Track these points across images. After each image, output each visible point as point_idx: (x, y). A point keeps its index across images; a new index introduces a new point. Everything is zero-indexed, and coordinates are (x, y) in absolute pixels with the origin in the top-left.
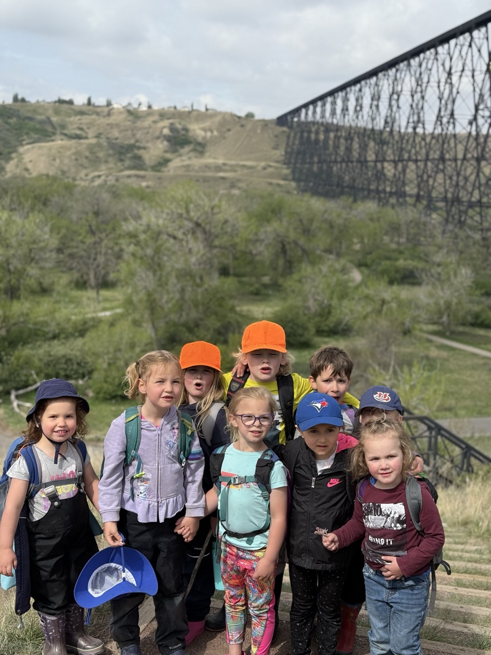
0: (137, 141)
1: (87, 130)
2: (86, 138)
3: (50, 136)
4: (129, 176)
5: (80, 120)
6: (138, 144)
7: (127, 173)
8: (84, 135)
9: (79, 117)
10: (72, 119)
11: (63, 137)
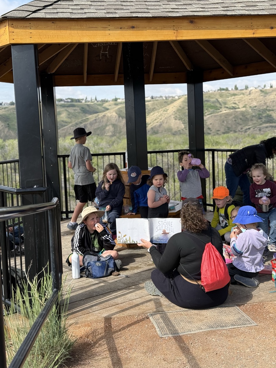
0: (268, 107)
1: (238, 104)
2: (239, 108)
3: (219, 109)
4: (267, 127)
5: (234, 98)
6: (268, 108)
7: (265, 125)
8: (237, 106)
9: (233, 97)
10: (230, 98)
11: (226, 109)
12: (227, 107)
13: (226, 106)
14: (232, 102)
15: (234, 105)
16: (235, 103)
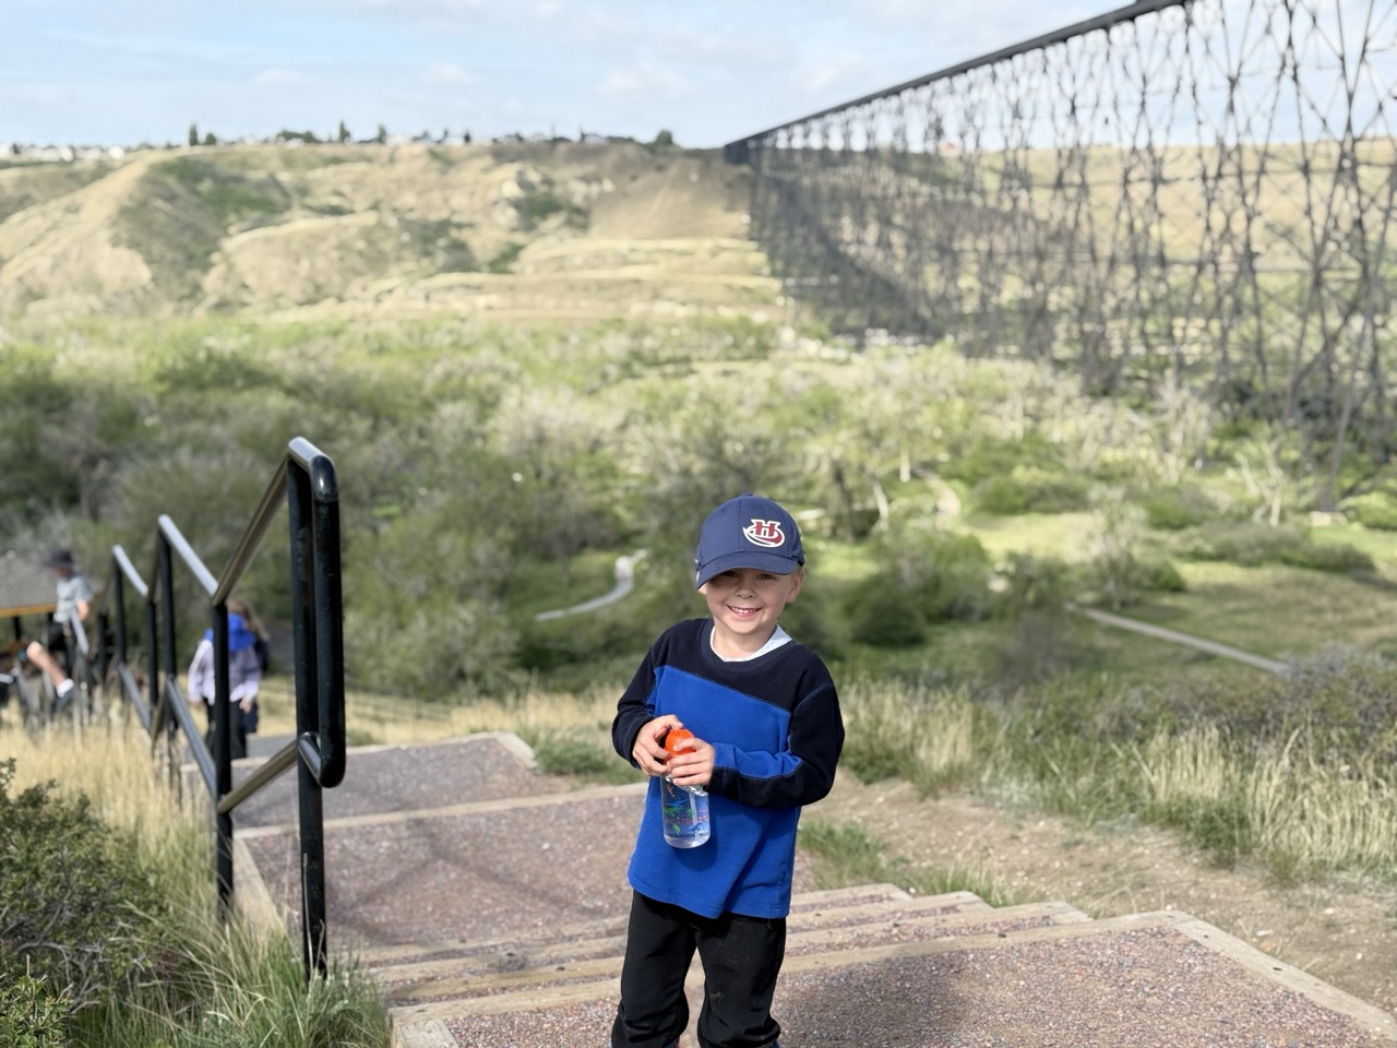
0: (453, 212)
1: (351, 196)
2: (352, 212)
3: (280, 213)
5: (334, 174)
6: (456, 219)
8: (347, 206)
9: (331, 170)
10: (319, 173)
11: (304, 212)
12: (310, 208)
13: (309, 201)
14: (327, 188)
15: (335, 201)
16: (339, 194)
